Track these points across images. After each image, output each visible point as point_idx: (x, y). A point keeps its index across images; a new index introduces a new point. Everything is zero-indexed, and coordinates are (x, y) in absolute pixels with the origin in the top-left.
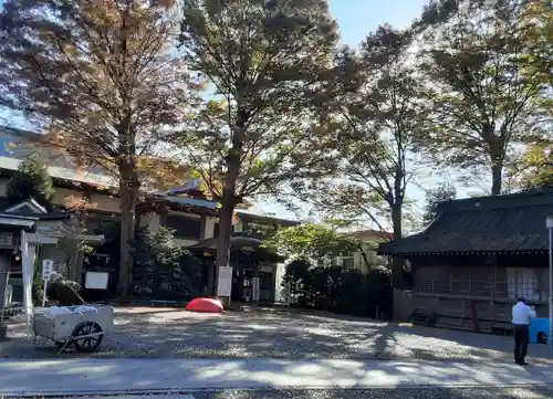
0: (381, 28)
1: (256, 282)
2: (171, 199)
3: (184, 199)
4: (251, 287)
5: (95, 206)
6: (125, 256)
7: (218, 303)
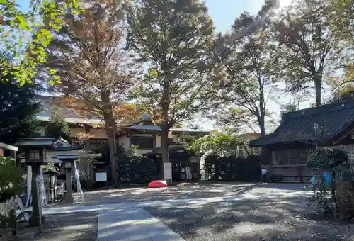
0: (242, 14)
1: (188, 169)
2: (134, 127)
3: (141, 127)
4: (185, 172)
5: (93, 136)
6: (114, 163)
7: (165, 182)
